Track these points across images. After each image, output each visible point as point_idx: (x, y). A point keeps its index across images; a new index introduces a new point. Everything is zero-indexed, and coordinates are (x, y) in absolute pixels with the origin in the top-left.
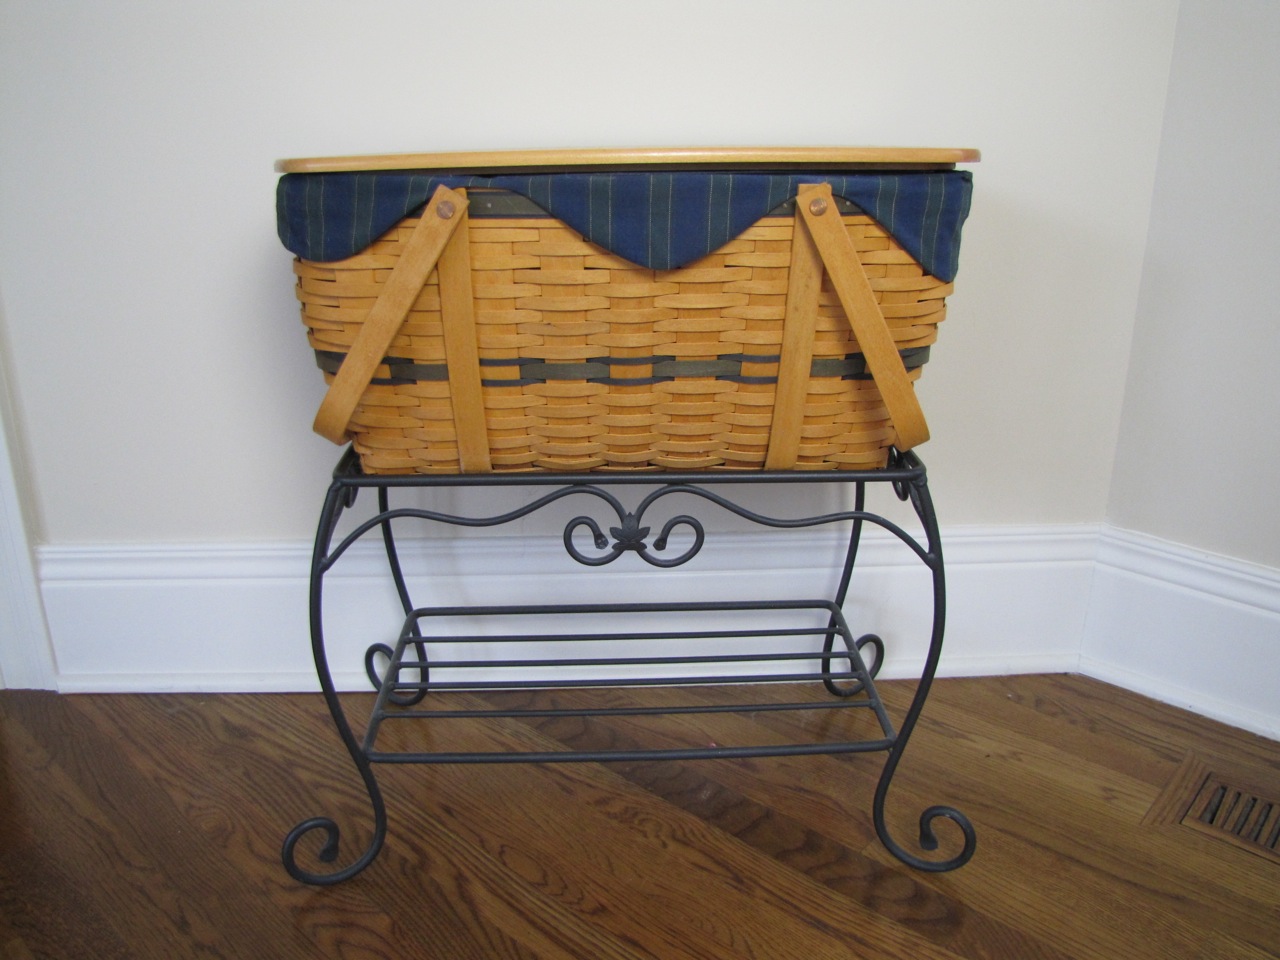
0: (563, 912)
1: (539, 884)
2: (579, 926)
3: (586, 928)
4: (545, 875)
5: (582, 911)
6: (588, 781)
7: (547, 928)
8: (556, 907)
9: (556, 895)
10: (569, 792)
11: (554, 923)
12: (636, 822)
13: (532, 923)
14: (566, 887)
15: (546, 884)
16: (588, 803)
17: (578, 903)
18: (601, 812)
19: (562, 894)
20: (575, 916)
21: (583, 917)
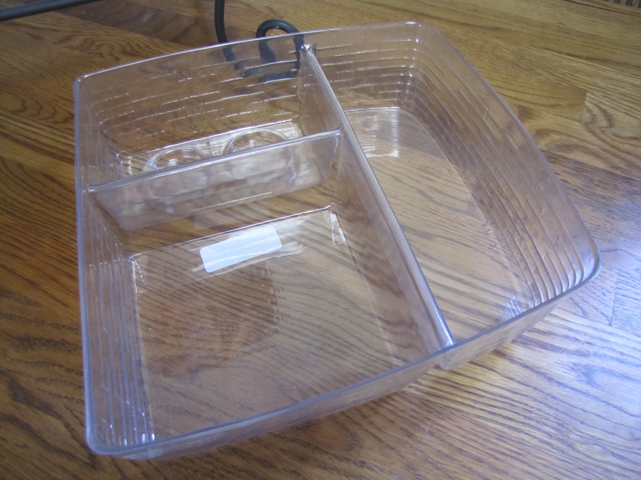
0: (40, 126)
1: (20, 111)
2: (54, 134)
3: (61, 134)
4: (24, 102)
5: (56, 122)
6: (53, 27)
7: (29, 141)
8: (36, 125)
9: (34, 115)
10: (38, 38)
11: (33, 136)
12: (94, 48)
13: (16, 141)
14: (41, 108)
15: (24, 109)
16: (55, 43)
17: (52, 117)
18: (66, 47)
19: (39, 114)
20: (50, 127)
21: (57, 127)
